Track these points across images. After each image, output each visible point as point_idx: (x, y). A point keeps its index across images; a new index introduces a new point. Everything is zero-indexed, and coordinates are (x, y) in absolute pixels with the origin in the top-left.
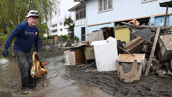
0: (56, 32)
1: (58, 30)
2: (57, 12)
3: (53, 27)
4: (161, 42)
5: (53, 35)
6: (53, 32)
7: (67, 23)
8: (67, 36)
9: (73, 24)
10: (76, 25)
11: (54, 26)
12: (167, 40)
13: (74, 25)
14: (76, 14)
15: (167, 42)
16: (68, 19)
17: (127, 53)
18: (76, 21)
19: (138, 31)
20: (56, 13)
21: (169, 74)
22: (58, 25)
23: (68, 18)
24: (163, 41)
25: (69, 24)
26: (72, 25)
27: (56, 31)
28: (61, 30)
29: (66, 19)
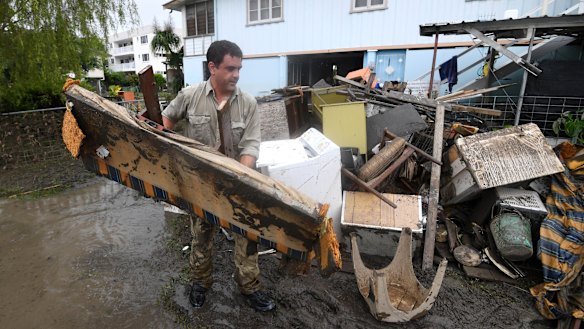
0: (131, 64)
1: (136, 57)
2: (126, 12)
3: (120, 46)
4: (459, 159)
5: (121, 73)
6: (122, 62)
7: (161, 44)
8: (164, 76)
9: (180, 48)
10: (188, 52)
11: (122, 44)
12: (477, 153)
13: (182, 50)
14: (188, 21)
15: (476, 160)
16: (165, 32)
17: (367, 191)
18: (187, 41)
19: (383, 110)
20: (121, 14)
21: (486, 260)
22: (137, 42)
23: (163, 30)
24: (467, 156)
25: (168, 49)
26: (175, 51)
27: (130, 58)
28: (146, 57)
29: (159, 33)
